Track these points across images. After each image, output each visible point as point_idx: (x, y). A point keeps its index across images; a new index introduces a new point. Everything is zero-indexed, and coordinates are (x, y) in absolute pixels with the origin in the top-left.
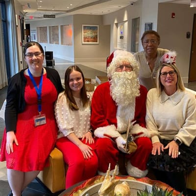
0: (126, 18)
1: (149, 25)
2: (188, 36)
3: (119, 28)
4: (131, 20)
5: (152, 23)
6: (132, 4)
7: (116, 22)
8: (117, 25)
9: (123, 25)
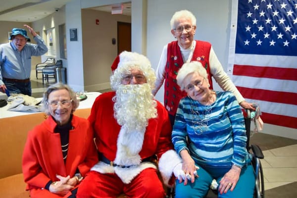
0: (53, 25)
1: (74, 31)
2: (114, 42)
3: (48, 35)
4: (58, 27)
5: (76, 29)
6: (57, 11)
7: (44, 29)
8: (46, 32)
9: (51, 32)
